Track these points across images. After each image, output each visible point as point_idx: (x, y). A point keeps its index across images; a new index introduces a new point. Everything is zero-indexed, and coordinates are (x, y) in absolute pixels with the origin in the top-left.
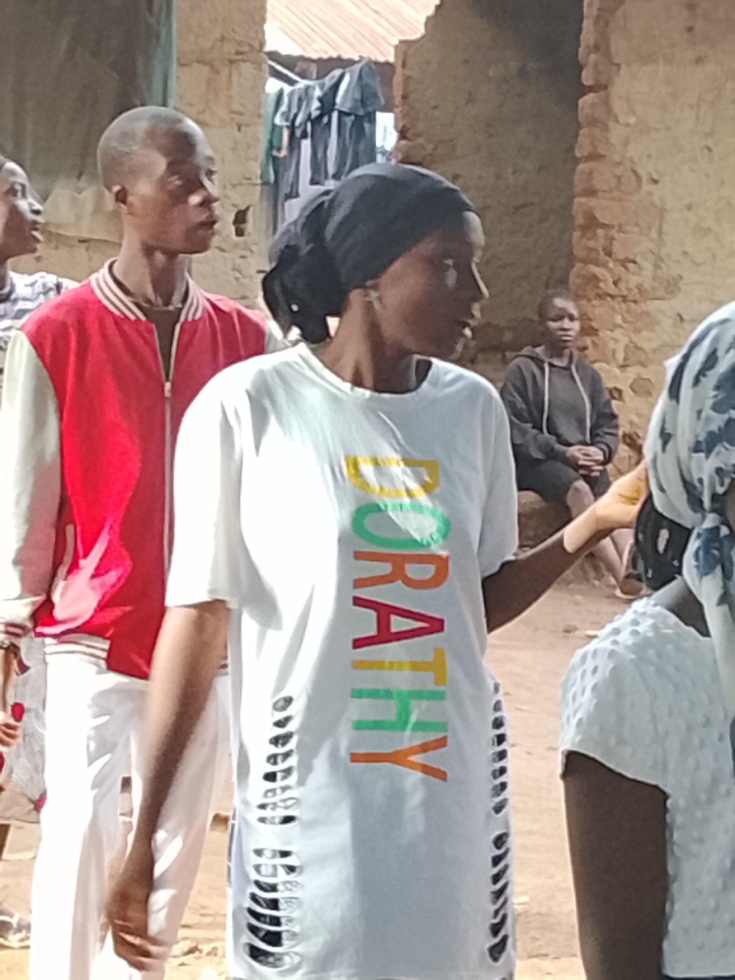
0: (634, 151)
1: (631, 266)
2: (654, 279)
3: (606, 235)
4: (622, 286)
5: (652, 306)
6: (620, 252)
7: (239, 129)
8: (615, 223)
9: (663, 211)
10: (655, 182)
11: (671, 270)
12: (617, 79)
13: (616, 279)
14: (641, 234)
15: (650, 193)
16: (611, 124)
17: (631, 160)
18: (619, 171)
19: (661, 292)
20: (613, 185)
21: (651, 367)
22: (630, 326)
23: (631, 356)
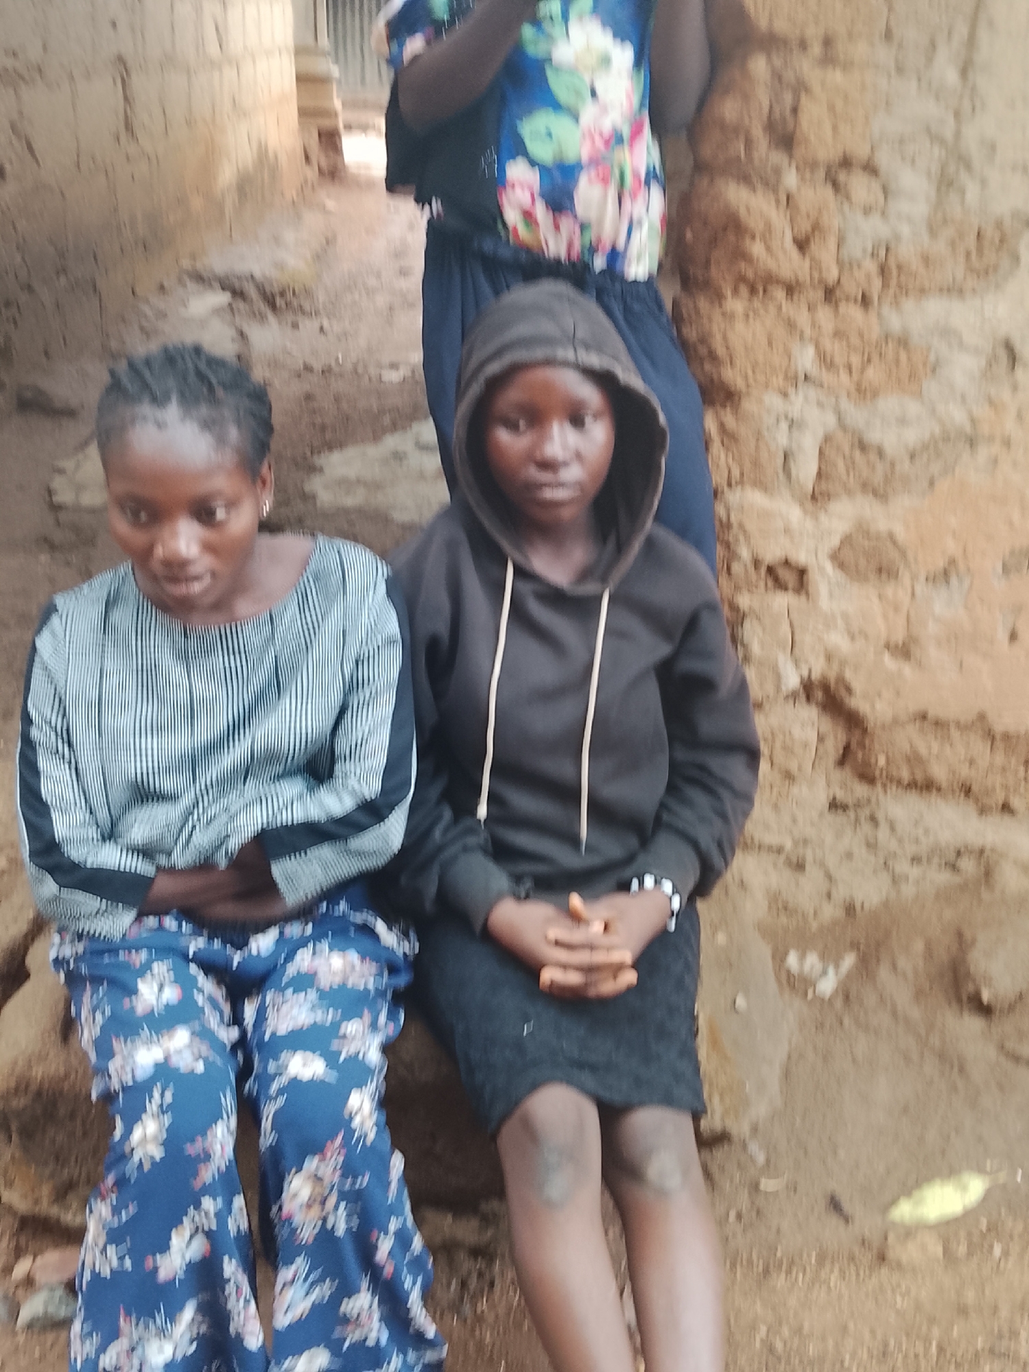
1: (859, 180)
4: (825, 252)
6: (820, 137)
11: (994, 195)
13: (805, 226)
14: (901, 71)
19: (955, 269)
21: (903, 503)
22: (843, 379)
23: (839, 467)
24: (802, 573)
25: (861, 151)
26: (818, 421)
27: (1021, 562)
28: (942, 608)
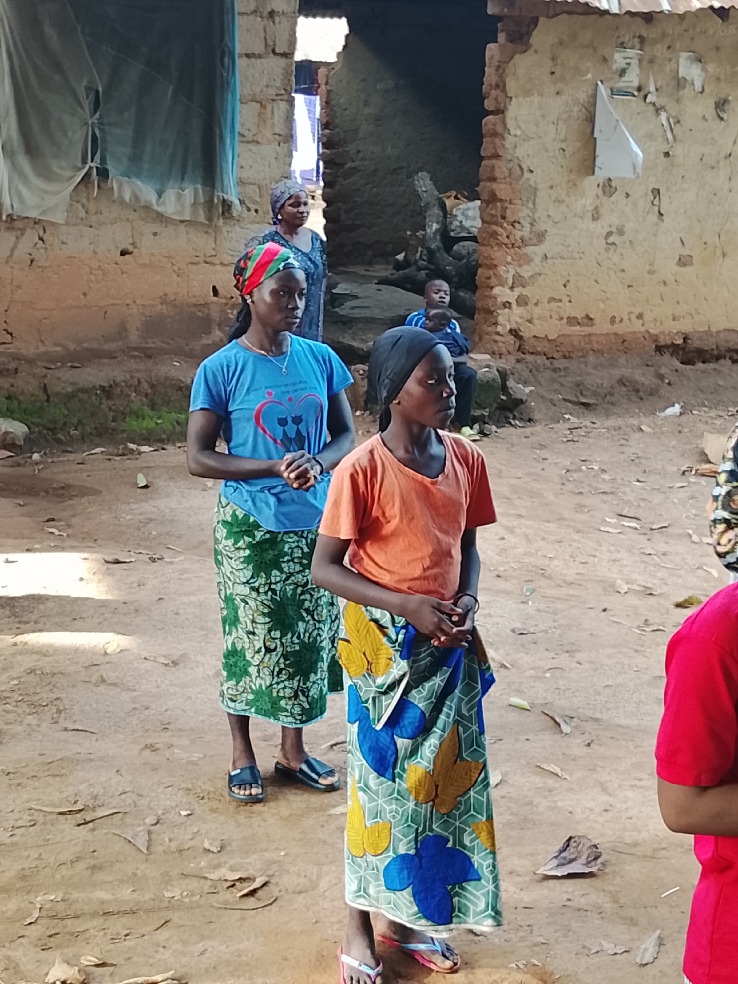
0: (520, 152)
1: (516, 225)
2: (531, 232)
3: (502, 207)
4: (512, 237)
5: (529, 250)
6: (510, 217)
7: (279, 145)
8: (508, 199)
9: (536, 189)
10: (532, 172)
11: (540, 227)
12: (509, 107)
13: (508, 233)
14: (523, 205)
15: (528, 179)
16: (506, 135)
17: (518, 158)
18: (510, 165)
19: (535, 241)
20: (507, 174)
21: (528, 288)
22: (516, 263)
23: (516, 281)
24: (510, 303)
25: (517, 219)
26: (512, 272)
27: (552, 300)
28: (537, 311)
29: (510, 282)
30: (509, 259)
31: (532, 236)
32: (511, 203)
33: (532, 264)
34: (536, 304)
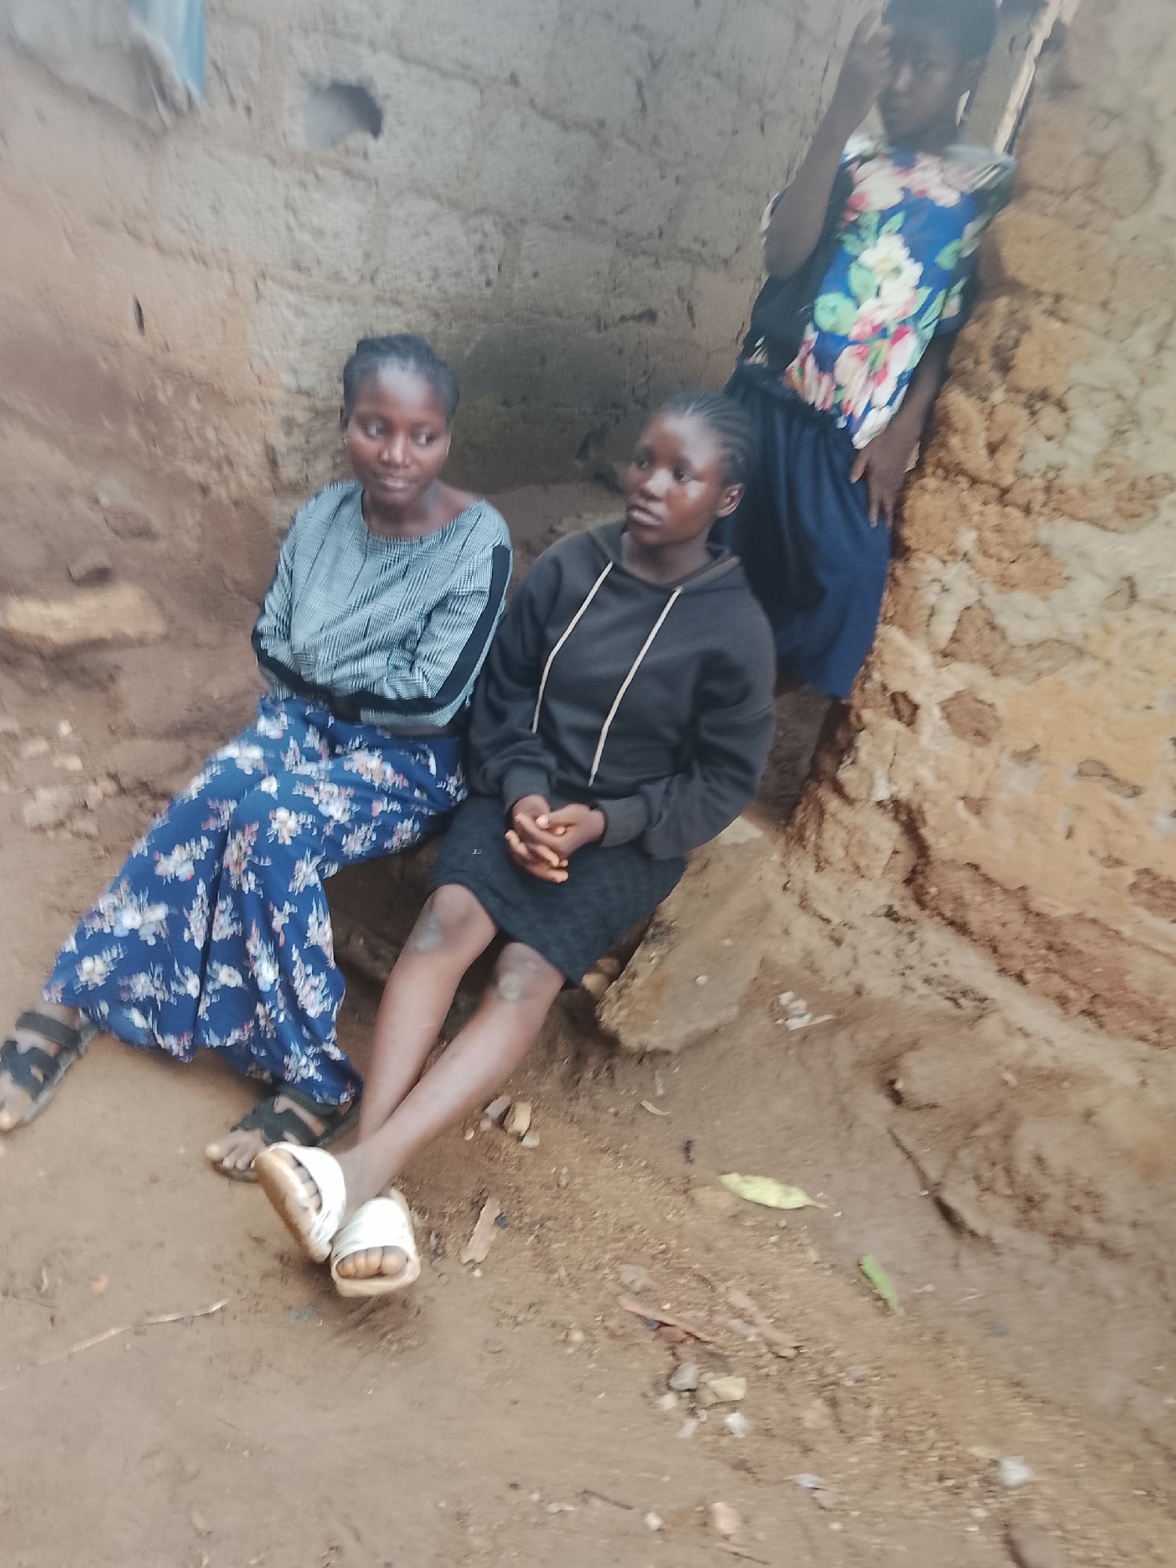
2: (1100, 466)
4: (1007, 460)
5: (1064, 535)
6: (1030, 369)
11: (1152, 454)
19: (1104, 507)
22: (992, 566)
23: (970, 637)
24: (915, 709)
25: (1058, 390)
26: (964, 593)
27: (1095, 770)
28: (1017, 783)
29: (944, 628)
30: (967, 540)
31: (1097, 483)
32: (1051, 313)
33: (1058, 596)
34: (1025, 757)
